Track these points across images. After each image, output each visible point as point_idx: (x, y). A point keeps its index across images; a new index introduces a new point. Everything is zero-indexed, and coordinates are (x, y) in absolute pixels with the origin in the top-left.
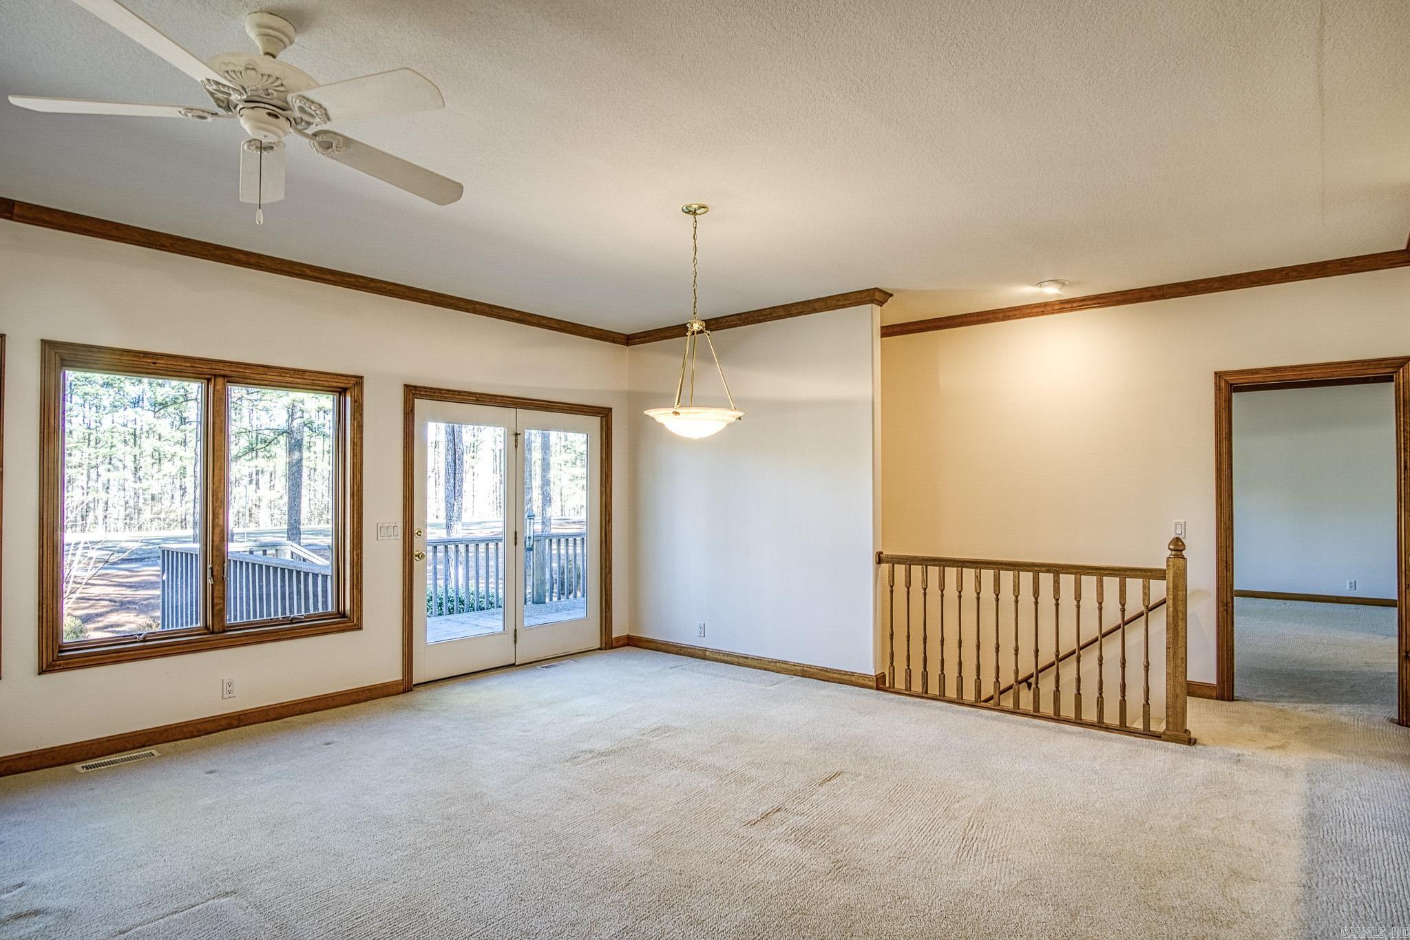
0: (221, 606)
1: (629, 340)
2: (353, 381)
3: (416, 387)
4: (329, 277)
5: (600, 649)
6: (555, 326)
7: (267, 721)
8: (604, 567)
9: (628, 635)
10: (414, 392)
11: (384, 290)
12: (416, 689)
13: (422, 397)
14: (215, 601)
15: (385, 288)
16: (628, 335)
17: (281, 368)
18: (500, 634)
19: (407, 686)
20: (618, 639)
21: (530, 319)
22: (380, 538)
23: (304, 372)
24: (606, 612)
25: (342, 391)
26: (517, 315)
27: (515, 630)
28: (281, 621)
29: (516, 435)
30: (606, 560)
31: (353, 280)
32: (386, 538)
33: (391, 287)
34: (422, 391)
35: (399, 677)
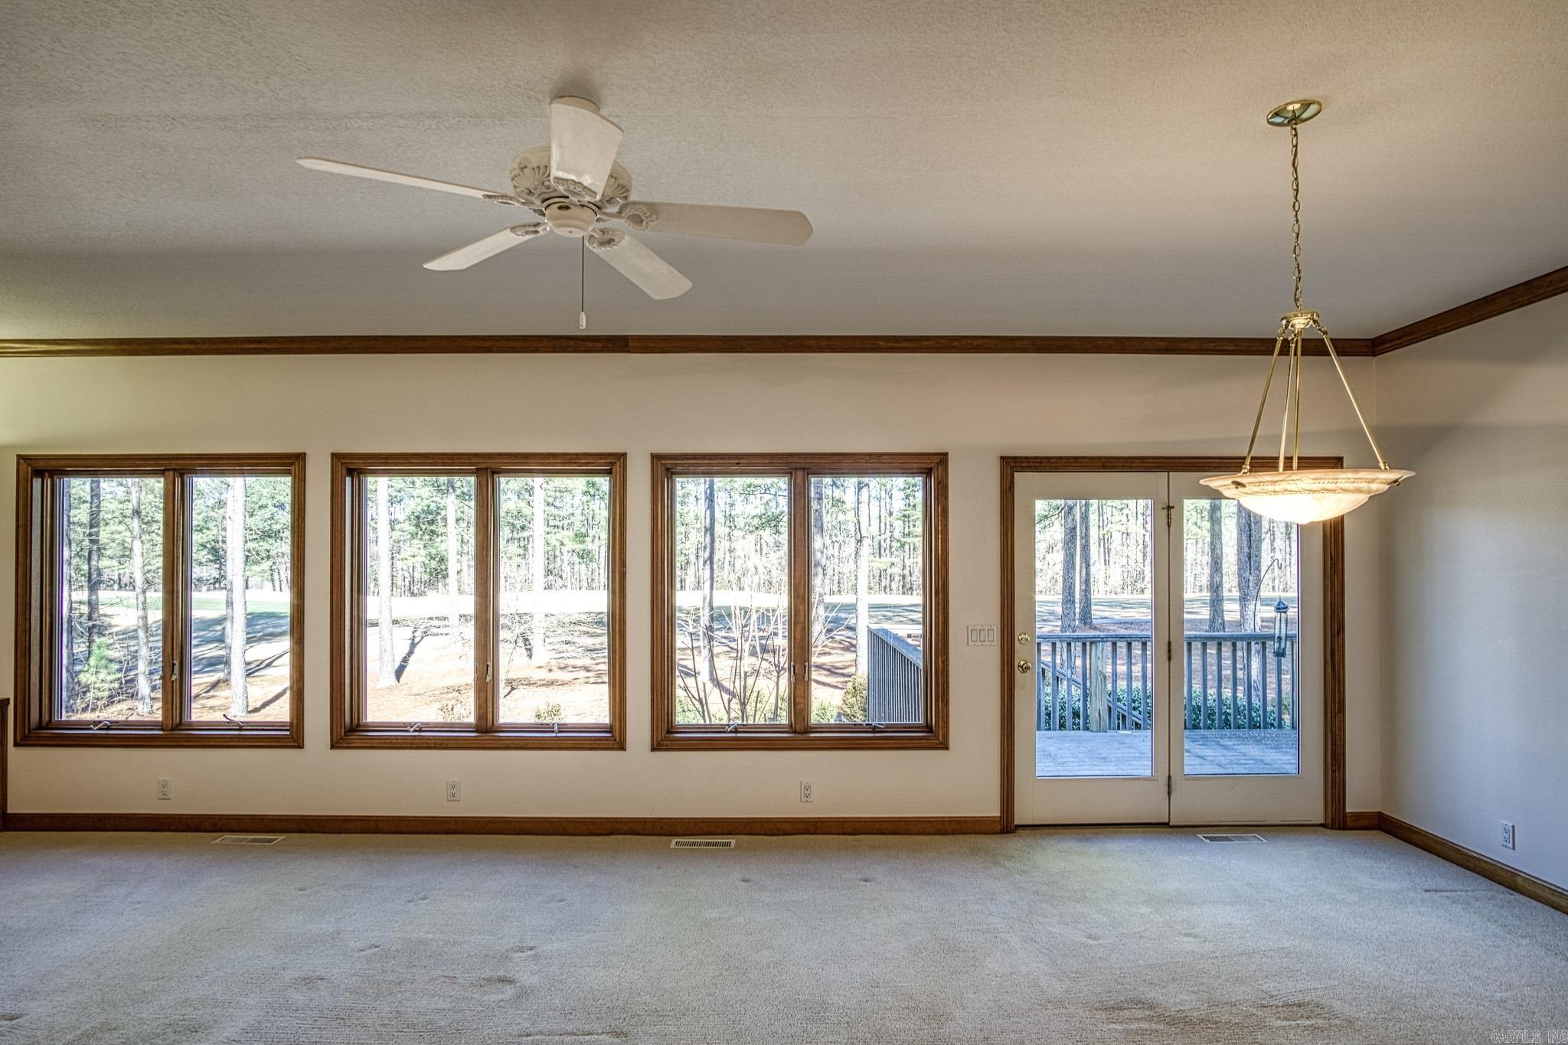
0: (802, 705)
1: (1374, 346)
2: (936, 460)
3: (1014, 458)
4: (905, 345)
5: (1321, 825)
6: (1229, 348)
7: (844, 834)
8: (1329, 701)
9: (1380, 812)
10: (1013, 465)
11: (970, 347)
12: (1020, 831)
13: (1023, 469)
14: (797, 700)
15: (971, 344)
16: (1372, 340)
17: (856, 454)
18: (1146, 779)
19: (1005, 825)
20: (1358, 816)
21: (1186, 346)
22: (970, 643)
23: (880, 455)
24: (1333, 772)
25: (927, 473)
26: (1163, 344)
27: (1170, 777)
28: (865, 728)
29: (1169, 508)
30: (1333, 690)
31: (932, 342)
32: (978, 643)
33: (979, 342)
34: (1023, 462)
35: (997, 813)
